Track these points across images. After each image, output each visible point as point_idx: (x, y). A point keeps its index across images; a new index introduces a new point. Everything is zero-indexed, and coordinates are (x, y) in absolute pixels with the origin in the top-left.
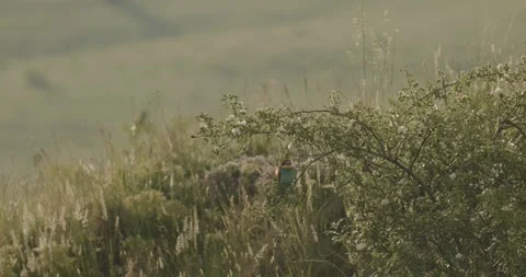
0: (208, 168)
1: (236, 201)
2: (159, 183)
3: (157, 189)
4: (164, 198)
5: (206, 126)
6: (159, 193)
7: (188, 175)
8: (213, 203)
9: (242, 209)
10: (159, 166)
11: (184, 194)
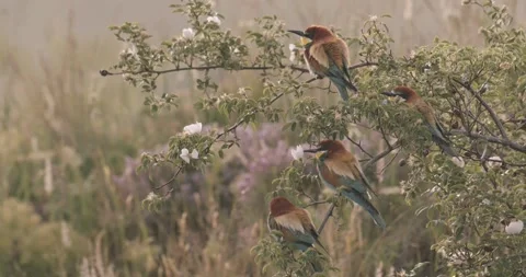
0: (132, 153)
1: (193, 224)
2: (24, 184)
3: (22, 197)
4: (36, 218)
5: (133, 51)
6: (23, 207)
7: (88, 167)
8: (143, 226)
9: (204, 240)
10: (25, 148)
11: (78, 209)
